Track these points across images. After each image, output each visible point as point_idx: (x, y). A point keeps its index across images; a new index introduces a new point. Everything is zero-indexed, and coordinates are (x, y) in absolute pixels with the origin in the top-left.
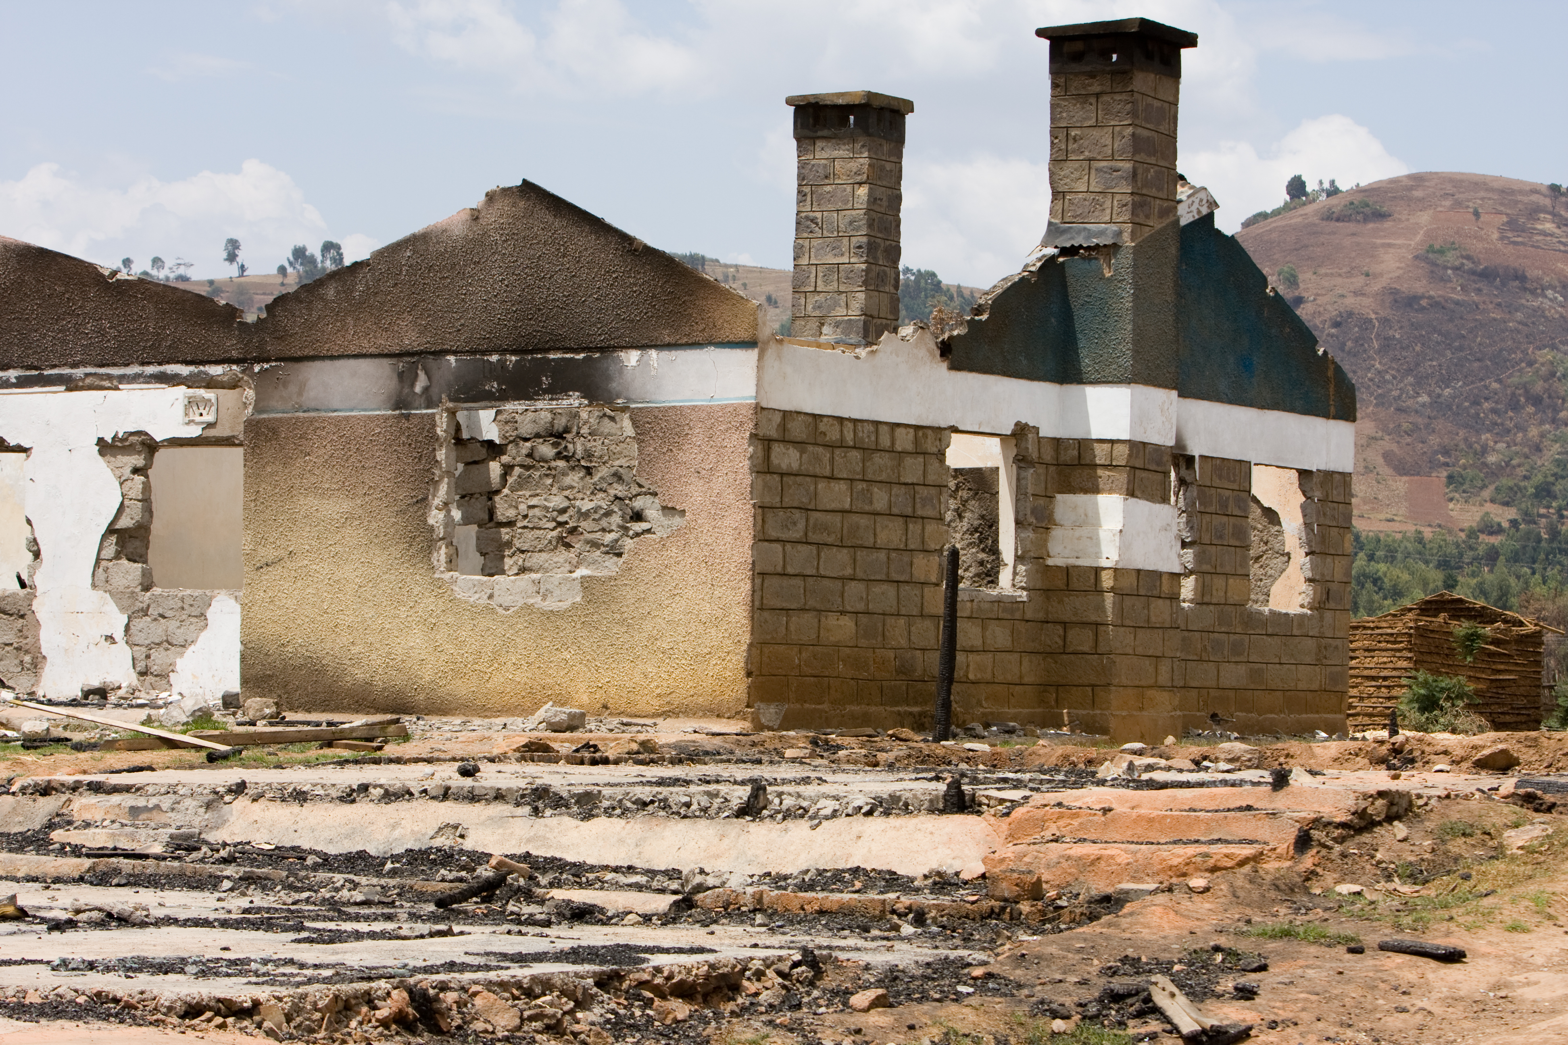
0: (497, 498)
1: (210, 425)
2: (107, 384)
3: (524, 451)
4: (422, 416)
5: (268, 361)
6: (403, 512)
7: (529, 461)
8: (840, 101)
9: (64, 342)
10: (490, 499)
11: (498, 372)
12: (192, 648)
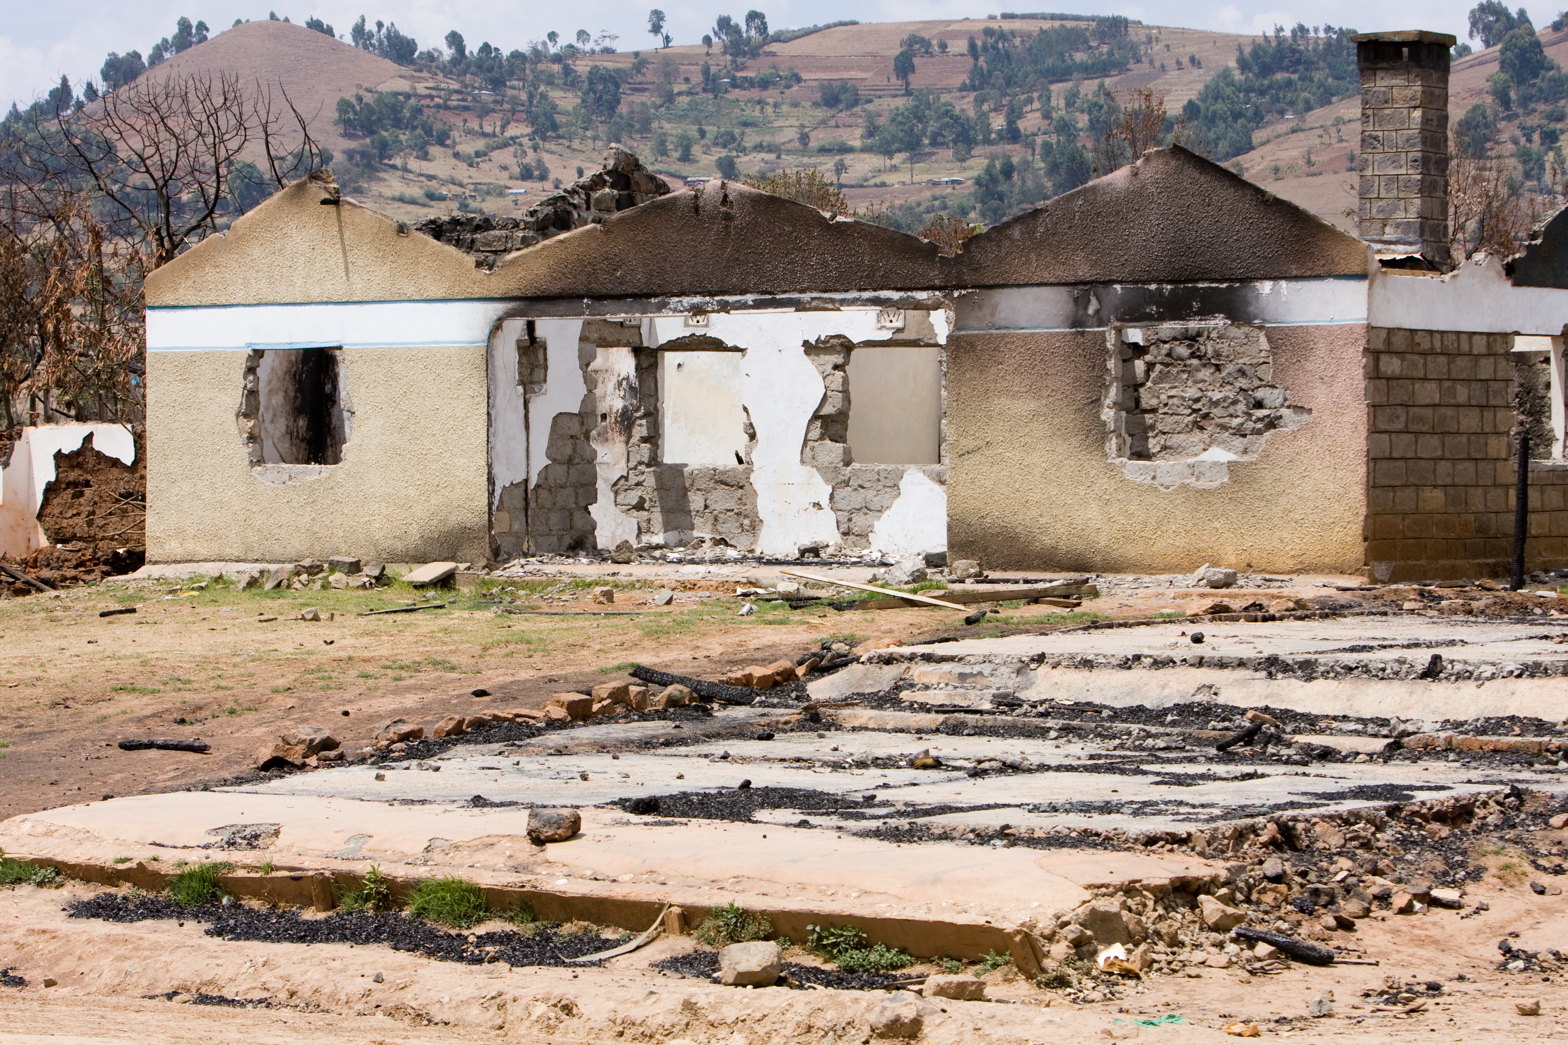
0: (1141, 390)
1: (899, 330)
2: (830, 306)
3: (1164, 352)
4: (1095, 333)
5: (965, 287)
6: (1080, 410)
7: (1168, 360)
8: (1397, 39)
9: (793, 272)
10: (1136, 390)
11: (1157, 298)
12: (887, 513)
